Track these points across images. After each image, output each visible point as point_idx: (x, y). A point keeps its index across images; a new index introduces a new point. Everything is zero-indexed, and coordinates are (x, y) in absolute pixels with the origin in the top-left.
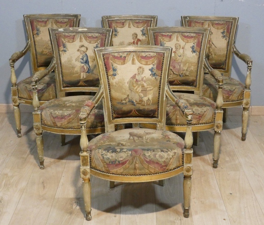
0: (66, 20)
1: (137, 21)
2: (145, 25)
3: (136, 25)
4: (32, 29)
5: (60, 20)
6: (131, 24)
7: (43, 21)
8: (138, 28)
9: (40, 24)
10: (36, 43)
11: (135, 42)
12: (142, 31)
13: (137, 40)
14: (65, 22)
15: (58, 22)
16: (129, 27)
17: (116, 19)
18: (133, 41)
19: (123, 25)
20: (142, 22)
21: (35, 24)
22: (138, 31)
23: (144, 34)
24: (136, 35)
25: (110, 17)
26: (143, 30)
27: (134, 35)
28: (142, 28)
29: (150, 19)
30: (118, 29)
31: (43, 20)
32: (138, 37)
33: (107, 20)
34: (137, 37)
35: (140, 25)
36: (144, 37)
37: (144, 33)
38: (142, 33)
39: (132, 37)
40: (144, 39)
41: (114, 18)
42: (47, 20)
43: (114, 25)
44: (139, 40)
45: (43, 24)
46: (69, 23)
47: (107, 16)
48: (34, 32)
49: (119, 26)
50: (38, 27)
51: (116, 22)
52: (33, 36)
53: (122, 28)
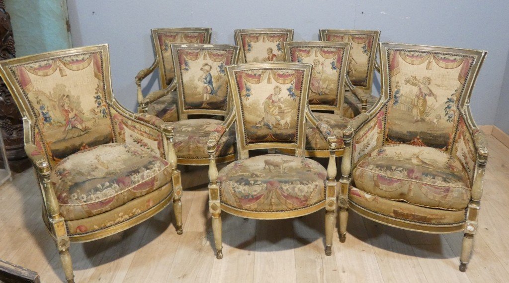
0: (196, 34)
1: (272, 35)
2: (281, 40)
3: (271, 39)
4: (160, 44)
5: (190, 34)
6: (266, 38)
7: (172, 36)
8: (274, 42)
9: (168, 38)
10: (165, 60)
11: (271, 57)
12: (277, 46)
13: (272, 55)
14: (195, 37)
15: (188, 37)
16: (264, 42)
17: (250, 32)
18: (267, 56)
19: (257, 39)
20: (277, 36)
21: (163, 38)
22: (273, 45)
23: (279, 49)
24: (271, 50)
25: (243, 31)
26: (279, 44)
28: (278, 42)
29: (286, 33)
30: (252, 44)
31: (172, 34)
32: (274, 52)
33: (240, 34)
34: (272, 52)
35: (276, 39)
36: (280, 52)
39: (266, 53)
40: (280, 54)
41: (248, 31)
42: (176, 34)
43: (248, 39)
44: (274, 55)
45: (172, 39)
46: (200, 38)
47: (240, 30)
48: (162, 47)
49: (253, 41)
50: (167, 42)
51: (250, 37)
52: (162, 51)
53: (256, 43)
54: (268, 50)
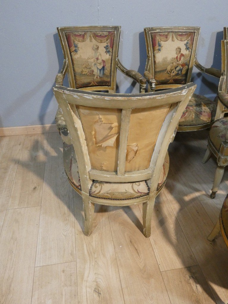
0: (106, 33)
1: (180, 33)
2: (189, 38)
3: (179, 38)
4: (68, 45)
5: (100, 33)
6: (175, 37)
7: (80, 35)
8: (182, 41)
9: (77, 38)
10: (75, 62)
11: (179, 57)
12: (186, 45)
13: (180, 55)
14: (106, 36)
15: (97, 36)
16: (173, 40)
17: (158, 31)
18: (176, 56)
19: (167, 38)
20: (185, 34)
21: (72, 38)
22: (182, 45)
23: (187, 49)
24: (179, 49)
25: (152, 29)
26: (187, 43)
27: (178, 49)
28: (186, 41)
29: (193, 31)
30: (162, 43)
31: (80, 33)
32: (182, 52)
33: (150, 32)
34: (180, 51)
35: (184, 38)
36: (188, 51)
37: (187, 47)
38: (186, 47)
39: (175, 52)
40: (187, 53)
41: (156, 30)
42: (85, 33)
43: (158, 38)
44: (182, 55)
45: (81, 39)
46: (110, 37)
47: (150, 28)
48: (71, 48)
49: (162, 40)
50: (76, 42)
51: (160, 35)
52: (70, 53)
53: (166, 42)
54: (176, 49)
